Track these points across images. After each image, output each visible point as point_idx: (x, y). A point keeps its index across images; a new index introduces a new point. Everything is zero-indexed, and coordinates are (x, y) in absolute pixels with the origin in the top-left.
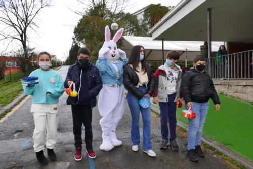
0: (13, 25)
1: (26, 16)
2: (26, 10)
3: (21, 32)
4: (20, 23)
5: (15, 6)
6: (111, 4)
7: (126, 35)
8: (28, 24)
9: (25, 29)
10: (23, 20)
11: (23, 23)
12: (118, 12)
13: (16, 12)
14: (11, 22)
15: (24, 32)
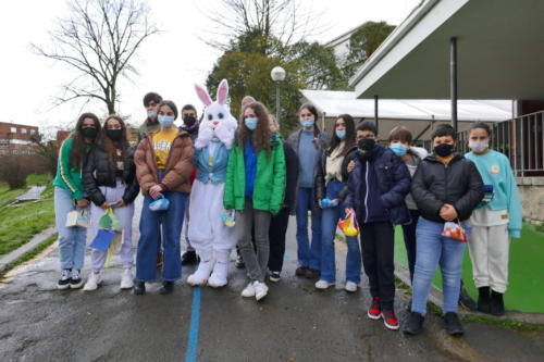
0: (92, 72)
1: (116, 53)
2: (116, 40)
3: (105, 85)
4: (104, 67)
5: (96, 34)
6: (281, 24)
7: (311, 89)
8: (120, 69)
9: (114, 78)
10: (111, 62)
11: (111, 67)
12: (294, 41)
13: (97, 45)
14: (88, 65)
15: (112, 85)
